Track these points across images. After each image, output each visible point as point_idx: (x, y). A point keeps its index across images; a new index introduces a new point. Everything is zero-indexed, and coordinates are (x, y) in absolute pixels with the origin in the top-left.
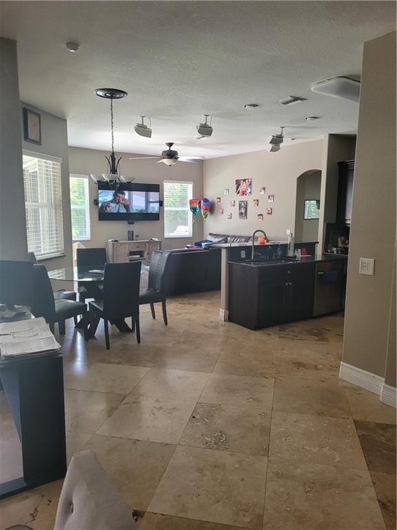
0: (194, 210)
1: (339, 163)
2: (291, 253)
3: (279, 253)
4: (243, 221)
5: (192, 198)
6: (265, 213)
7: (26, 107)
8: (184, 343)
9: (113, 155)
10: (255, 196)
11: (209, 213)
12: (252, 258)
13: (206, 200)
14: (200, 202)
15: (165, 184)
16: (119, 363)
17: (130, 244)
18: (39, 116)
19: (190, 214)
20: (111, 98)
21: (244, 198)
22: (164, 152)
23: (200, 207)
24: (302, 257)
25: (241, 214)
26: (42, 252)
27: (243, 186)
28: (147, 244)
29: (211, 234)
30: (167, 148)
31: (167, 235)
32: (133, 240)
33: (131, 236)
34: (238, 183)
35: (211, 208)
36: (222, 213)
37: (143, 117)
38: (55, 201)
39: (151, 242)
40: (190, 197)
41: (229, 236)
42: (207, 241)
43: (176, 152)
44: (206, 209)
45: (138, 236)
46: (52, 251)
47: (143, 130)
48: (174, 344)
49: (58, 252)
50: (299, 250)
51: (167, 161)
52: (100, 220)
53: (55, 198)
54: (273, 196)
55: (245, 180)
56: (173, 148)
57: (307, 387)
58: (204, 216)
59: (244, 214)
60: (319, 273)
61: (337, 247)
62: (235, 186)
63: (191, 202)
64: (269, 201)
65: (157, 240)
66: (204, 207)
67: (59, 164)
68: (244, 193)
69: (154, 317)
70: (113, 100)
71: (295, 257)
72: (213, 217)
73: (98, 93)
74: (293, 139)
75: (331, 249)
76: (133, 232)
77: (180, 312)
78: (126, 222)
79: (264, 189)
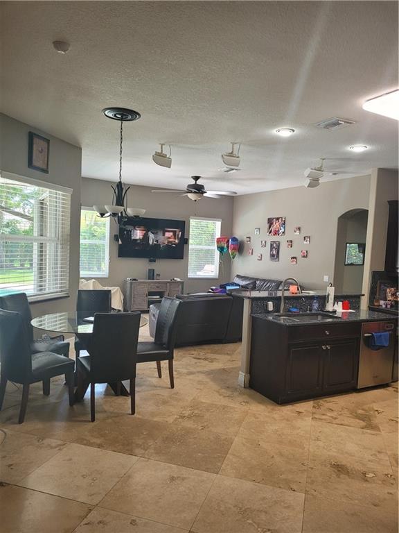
0: (221, 249)
1: (390, 202)
2: (329, 307)
3: (316, 306)
4: (274, 264)
5: (219, 237)
6: (299, 255)
7: (32, 131)
8: (189, 417)
9: (120, 185)
10: (288, 237)
11: (237, 253)
12: (281, 312)
13: (235, 239)
14: (228, 241)
15: (191, 220)
16: (99, 446)
17: (149, 283)
18: (48, 141)
19: (217, 253)
20: (122, 120)
21: (276, 238)
22: (189, 186)
23: (228, 247)
24: (343, 313)
25: (272, 256)
26: (47, 291)
27: (276, 225)
28: (168, 284)
29: (238, 276)
30: (193, 182)
31: (191, 275)
32: (153, 279)
33: (151, 274)
34: (270, 221)
35: (240, 247)
36: (252, 254)
37: (162, 145)
38: (62, 236)
39: (173, 282)
40: (218, 235)
41: (258, 279)
42: (233, 284)
43: (203, 186)
44: (234, 249)
45: (159, 275)
46: (55, 290)
47: (161, 159)
48: (176, 420)
49: (62, 291)
50: (340, 303)
51: (191, 196)
52: (120, 256)
53: (62, 232)
54: (309, 237)
55: (278, 219)
56: (199, 182)
57: (353, 515)
58: (232, 257)
59: (275, 256)
60: (366, 335)
61: (385, 299)
62: (267, 226)
63: (219, 241)
64: (305, 243)
65: (179, 280)
66: (232, 247)
67: (69, 195)
68: (276, 233)
69: (160, 376)
70: (124, 122)
71: (335, 312)
72: (241, 258)
73: (106, 113)
74: (335, 174)
75: (378, 301)
76: (154, 270)
77: (192, 369)
78: (147, 260)
79: (299, 229)
